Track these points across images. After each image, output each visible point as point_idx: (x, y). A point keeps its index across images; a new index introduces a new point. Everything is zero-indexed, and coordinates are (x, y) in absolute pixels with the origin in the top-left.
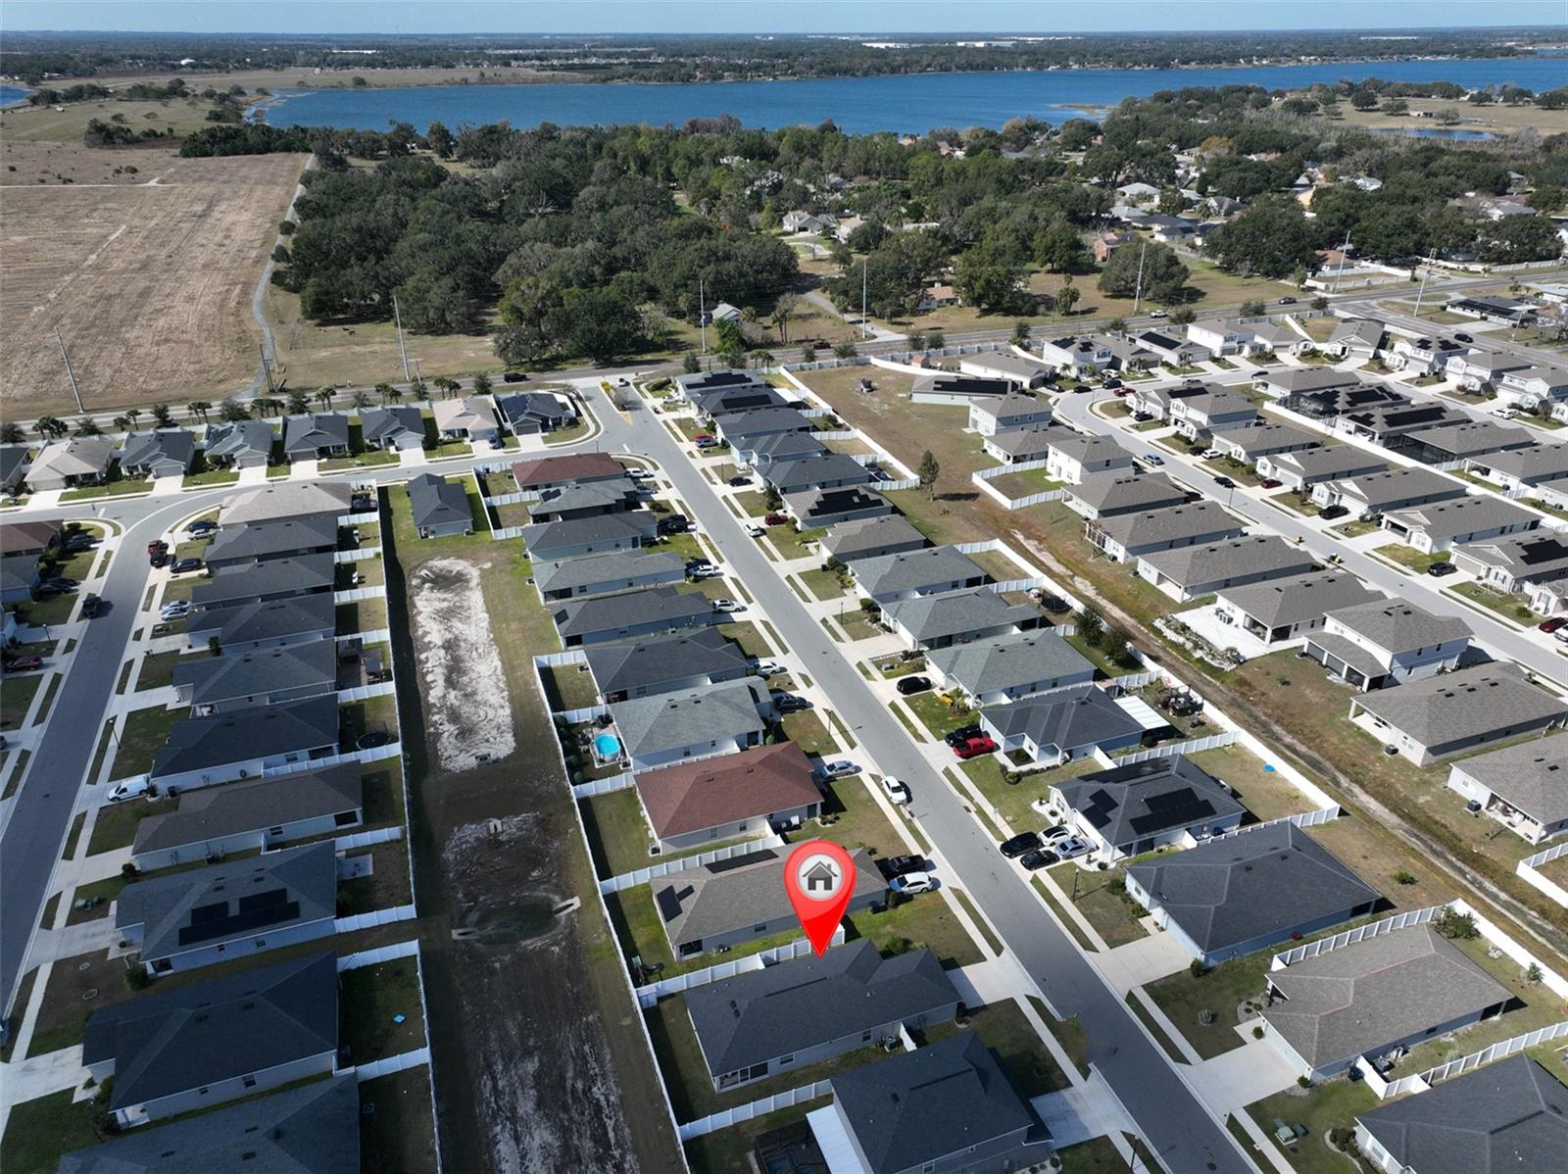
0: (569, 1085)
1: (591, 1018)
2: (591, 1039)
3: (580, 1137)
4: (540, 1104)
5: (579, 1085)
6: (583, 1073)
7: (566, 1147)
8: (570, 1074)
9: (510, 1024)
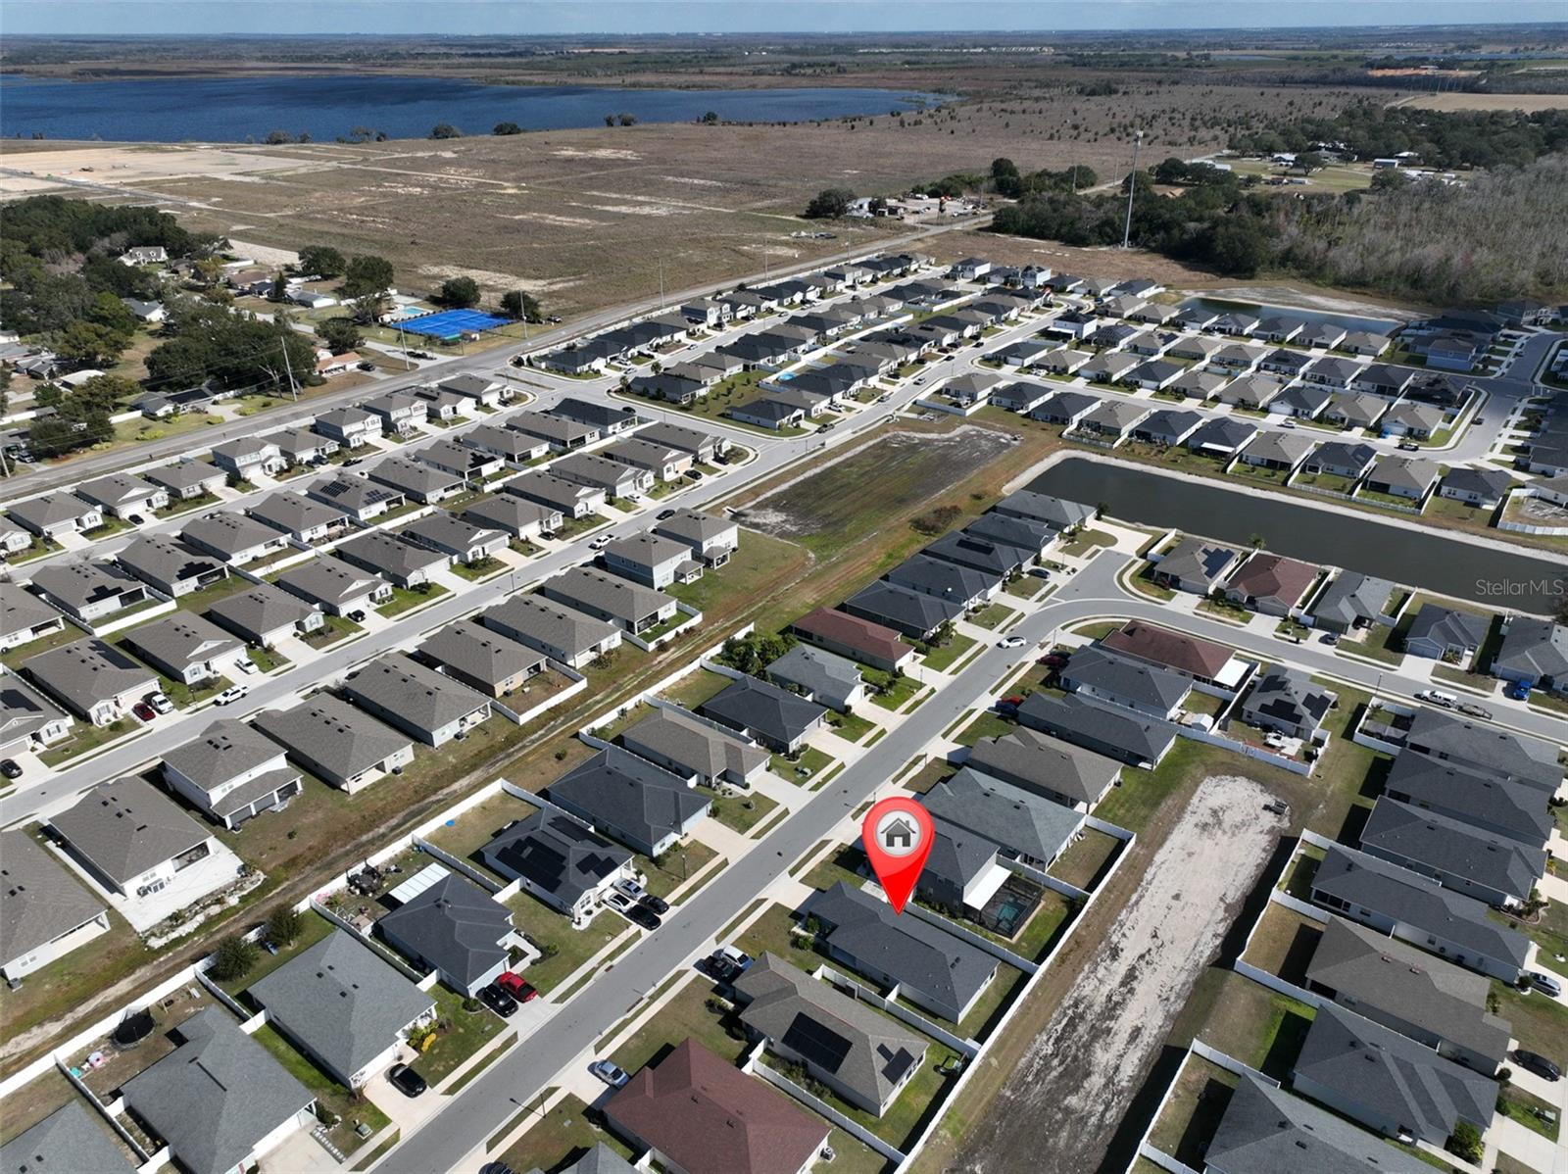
0: (1060, 1069)
1: (1008, 1094)
2: (1022, 1081)
3: (1081, 1037)
4: (1088, 1074)
5: (1055, 1062)
6: (1047, 1067)
7: (1094, 1038)
8: (1054, 1073)
9: (1062, 1143)
